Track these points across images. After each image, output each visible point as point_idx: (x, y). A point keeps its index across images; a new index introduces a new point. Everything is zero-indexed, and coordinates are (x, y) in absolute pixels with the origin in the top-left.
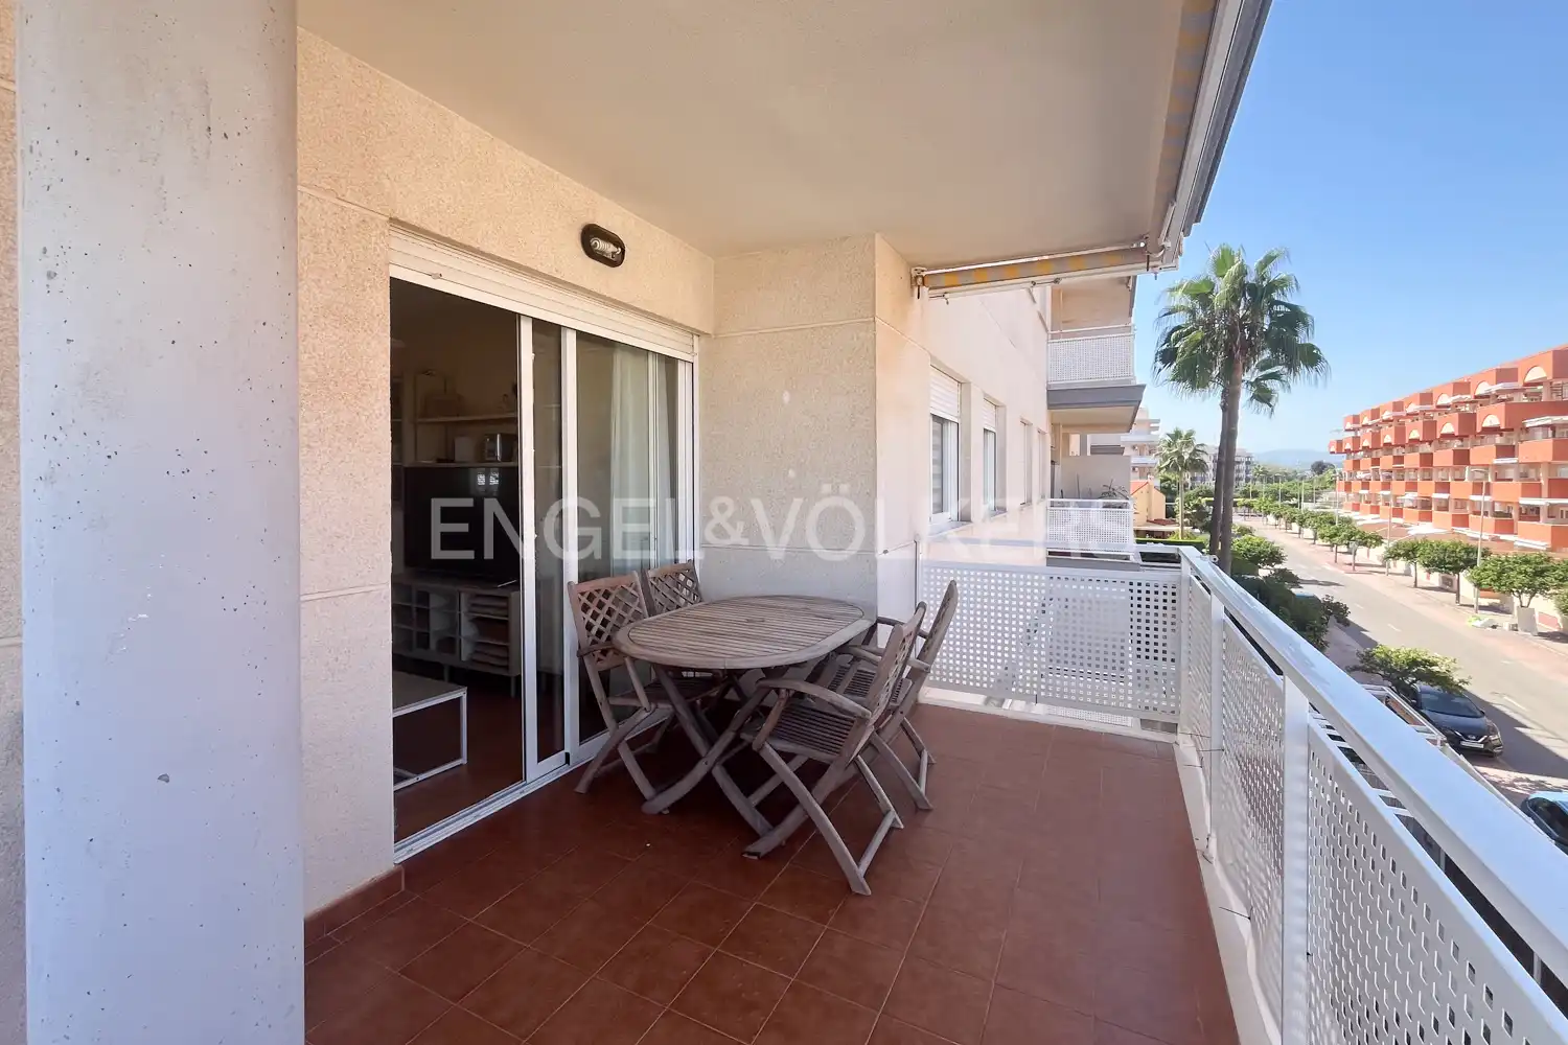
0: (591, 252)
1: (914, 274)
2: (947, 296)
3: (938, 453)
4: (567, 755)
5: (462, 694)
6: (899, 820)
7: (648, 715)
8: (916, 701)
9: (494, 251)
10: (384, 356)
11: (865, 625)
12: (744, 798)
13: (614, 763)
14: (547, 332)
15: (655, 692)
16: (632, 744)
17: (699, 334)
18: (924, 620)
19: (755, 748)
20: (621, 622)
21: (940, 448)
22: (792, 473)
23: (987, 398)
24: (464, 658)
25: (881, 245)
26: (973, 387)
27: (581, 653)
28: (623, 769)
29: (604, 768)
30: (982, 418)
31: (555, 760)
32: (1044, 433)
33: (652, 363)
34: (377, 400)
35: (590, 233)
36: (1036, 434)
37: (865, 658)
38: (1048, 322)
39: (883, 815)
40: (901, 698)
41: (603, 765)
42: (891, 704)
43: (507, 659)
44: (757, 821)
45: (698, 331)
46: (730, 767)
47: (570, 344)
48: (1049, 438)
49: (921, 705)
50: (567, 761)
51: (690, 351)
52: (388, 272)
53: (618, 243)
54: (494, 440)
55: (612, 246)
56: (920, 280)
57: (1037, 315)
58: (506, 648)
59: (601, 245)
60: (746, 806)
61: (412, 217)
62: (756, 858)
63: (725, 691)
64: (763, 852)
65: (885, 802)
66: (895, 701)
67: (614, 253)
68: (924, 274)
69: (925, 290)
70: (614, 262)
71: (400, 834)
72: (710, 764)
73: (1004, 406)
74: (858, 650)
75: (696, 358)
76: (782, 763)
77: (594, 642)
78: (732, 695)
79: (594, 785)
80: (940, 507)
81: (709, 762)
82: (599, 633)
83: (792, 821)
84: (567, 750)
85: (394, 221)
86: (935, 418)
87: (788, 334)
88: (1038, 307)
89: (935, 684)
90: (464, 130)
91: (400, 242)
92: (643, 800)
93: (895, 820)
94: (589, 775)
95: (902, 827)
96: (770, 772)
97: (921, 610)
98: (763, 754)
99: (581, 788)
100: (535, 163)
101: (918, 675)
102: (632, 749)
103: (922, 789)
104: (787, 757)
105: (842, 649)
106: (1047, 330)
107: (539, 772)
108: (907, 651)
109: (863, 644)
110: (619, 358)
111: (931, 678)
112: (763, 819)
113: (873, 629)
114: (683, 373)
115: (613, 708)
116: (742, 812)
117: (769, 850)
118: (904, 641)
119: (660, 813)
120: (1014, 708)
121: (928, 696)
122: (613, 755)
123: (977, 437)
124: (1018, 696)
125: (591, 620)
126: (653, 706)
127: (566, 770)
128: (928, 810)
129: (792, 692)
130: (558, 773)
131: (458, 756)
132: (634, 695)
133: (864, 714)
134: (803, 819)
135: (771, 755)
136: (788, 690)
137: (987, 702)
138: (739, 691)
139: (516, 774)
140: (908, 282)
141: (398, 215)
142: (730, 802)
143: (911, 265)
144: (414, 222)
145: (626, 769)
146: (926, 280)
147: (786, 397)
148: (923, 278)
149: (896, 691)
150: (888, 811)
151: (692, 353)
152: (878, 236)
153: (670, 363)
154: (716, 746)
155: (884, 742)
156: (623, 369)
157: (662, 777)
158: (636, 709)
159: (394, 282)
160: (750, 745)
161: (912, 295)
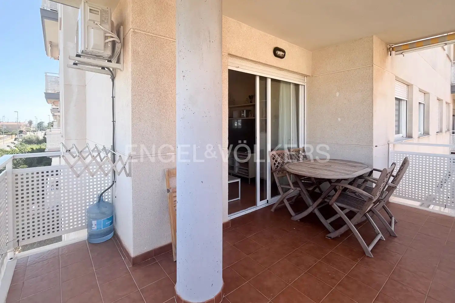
0: (276, 55)
1: (389, 47)
2: (403, 53)
3: (398, 112)
4: (268, 201)
5: (239, 180)
6: (383, 236)
7: (293, 191)
8: (388, 201)
9: (252, 59)
10: (227, 89)
11: (369, 170)
12: (325, 220)
13: (283, 204)
14: (263, 79)
15: (296, 184)
16: (288, 200)
17: (306, 76)
18: (395, 168)
19: (330, 204)
20: (283, 164)
21: (398, 110)
22: (339, 119)
23: (421, 91)
24: (236, 172)
25: (375, 38)
26: (414, 86)
27: (272, 172)
28: (285, 207)
29: (279, 206)
30: (418, 98)
31: (264, 201)
32: (449, 104)
33: (292, 86)
34: (225, 101)
35: (276, 50)
36: (444, 105)
37: (370, 181)
38: (452, 58)
39: (377, 234)
40: (384, 196)
41: (279, 205)
42: (380, 198)
43: (248, 173)
44: (330, 228)
45: (306, 75)
46: (320, 210)
47: (269, 82)
48: (451, 106)
49: (390, 202)
50: (268, 202)
51: (303, 81)
52: (228, 68)
53: (284, 52)
54: (243, 112)
55: (282, 52)
56: (391, 49)
57: (446, 56)
58: (248, 170)
59: (279, 53)
60: (326, 223)
61: (233, 53)
62: (330, 238)
63: (315, 188)
64: (332, 237)
65: (377, 230)
66: (381, 197)
67: (282, 54)
68: (393, 47)
69: (393, 52)
70: (282, 57)
71: (230, 213)
72: (313, 208)
73: (428, 93)
74: (366, 177)
75: (305, 84)
76: (341, 211)
77: (276, 169)
78: (317, 190)
79: (276, 210)
80: (398, 132)
81: (313, 207)
82: (277, 166)
83: (343, 230)
84: (267, 199)
85: (229, 54)
86: (396, 99)
87: (338, 73)
88: (446, 52)
89: (396, 196)
90: (245, 27)
91: (231, 60)
92: (291, 216)
93: (381, 237)
94: (275, 207)
95: (385, 240)
96: (335, 213)
97: (394, 165)
98: (333, 206)
99: (273, 210)
100: (262, 33)
101: (391, 189)
102: (288, 201)
103: (393, 229)
104: (342, 209)
105: (360, 177)
106: (451, 61)
107: (261, 204)
108: (387, 179)
109: (368, 176)
110: (282, 86)
111: (395, 193)
112: (332, 227)
113: (371, 172)
114: (301, 89)
115: (282, 188)
116: (324, 224)
117: (335, 237)
118: (387, 175)
119: (297, 221)
120: (434, 208)
121: (393, 200)
122: (282, 202)
123: (415, 106)
124: (435, 204)
125: (275, 162)
126: (295, 188)
127: (267, 205)
128: (396, 237)
129: (344, 188)
130: (266, 205)
131: (238, 197)
132: (289, 185)
133: (372, 197)
134: (347, 229)
135: (336, 206)
136: (342, 187)
137: (421, 205)
138: (320, 189)
139: (254, 204)
140: (385, 50)
141: (230, 53)
142: (320, 221)
143: (387, 44)
144: (234, 54)
145: (286, 206)
146: (394, 49)
147: (338, 94)
148: (393, 48)
149: (382, 192)
150: (379, 233)
151: (304, 82)
152: (374, 36)
153: (297, 86)
154: (316, 203)
155: (377, 210)
156: (283, 89)
157: (298, 211)
158: (289, 189)
159: (229, 70)
160: (329, 203)
161: (388, 54)
